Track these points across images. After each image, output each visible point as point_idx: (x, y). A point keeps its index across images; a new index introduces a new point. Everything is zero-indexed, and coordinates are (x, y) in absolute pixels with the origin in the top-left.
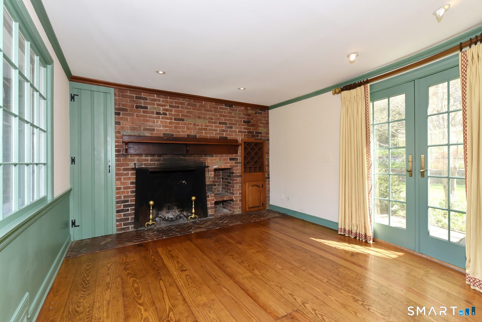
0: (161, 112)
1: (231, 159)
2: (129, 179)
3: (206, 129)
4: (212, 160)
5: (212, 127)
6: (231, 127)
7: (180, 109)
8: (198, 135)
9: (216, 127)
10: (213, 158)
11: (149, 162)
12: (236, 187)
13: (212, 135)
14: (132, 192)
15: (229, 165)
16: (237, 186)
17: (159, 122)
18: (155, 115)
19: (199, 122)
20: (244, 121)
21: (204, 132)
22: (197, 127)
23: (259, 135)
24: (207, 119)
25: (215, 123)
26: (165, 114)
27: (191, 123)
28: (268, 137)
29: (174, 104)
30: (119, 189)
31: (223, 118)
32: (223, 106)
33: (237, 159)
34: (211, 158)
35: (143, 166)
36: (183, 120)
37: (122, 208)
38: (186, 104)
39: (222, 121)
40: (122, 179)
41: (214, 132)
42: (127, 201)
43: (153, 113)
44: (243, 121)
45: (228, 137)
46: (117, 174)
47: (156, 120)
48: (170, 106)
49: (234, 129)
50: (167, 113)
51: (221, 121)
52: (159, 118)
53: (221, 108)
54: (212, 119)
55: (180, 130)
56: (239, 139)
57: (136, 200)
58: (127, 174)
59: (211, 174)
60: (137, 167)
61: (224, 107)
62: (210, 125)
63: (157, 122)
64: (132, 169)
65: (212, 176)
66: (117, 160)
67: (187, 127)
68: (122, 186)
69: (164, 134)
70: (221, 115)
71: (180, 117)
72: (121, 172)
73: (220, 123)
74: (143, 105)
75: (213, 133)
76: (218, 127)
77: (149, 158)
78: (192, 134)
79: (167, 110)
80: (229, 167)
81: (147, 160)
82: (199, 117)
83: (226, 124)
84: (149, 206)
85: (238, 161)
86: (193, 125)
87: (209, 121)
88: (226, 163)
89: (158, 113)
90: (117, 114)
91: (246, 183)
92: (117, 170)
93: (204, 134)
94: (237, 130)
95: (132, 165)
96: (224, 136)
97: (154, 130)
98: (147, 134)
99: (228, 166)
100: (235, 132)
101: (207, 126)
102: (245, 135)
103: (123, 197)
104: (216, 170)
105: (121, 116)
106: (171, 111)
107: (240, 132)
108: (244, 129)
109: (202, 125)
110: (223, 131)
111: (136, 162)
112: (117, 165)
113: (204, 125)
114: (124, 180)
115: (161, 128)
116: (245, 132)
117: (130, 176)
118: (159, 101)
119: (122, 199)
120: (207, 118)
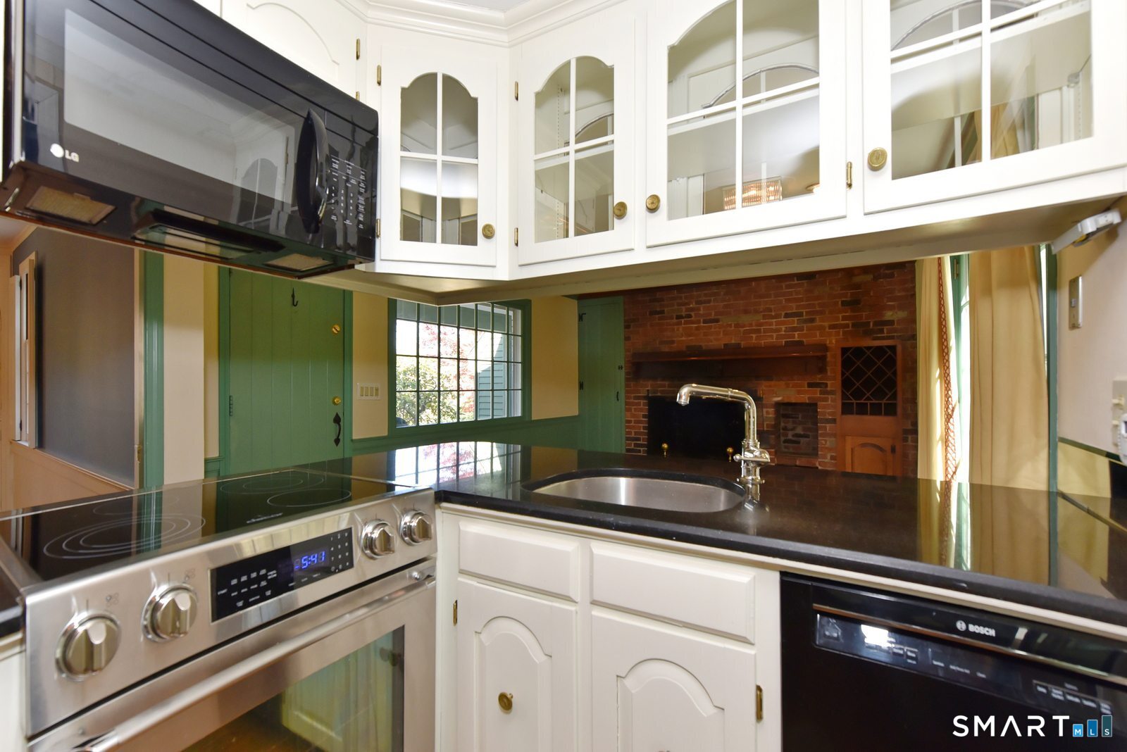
0: (684, 314)
1: (810, 385)
2: (641, 410)
3: (758, 331)
4: (770, 386)
5: (771, 324)
6: (812, 320)
7: (712, 304)
8: (742, 343)
9: (777, 324)
10: (773, 383)
11: (666, 389)
12: (823, 442)
13: (769, 340)
14: (644, 428)
15: (807, 396)
16: (826, 442)
17: (681, 329)
18: (675, 321)
19: (746, 319)
20: (843, 303)
21: (754, 336)
22: (742, 329)
23: (885, 329)
24: (761, 312)
25: (777, 316)
26: (690, 316)
27: (731, 324)
28: (914, 330)
29: (704, 299)
30: (629, 422)
31: (794, 305)
32: (794, 281)
33: (827, 384)
34: (767, 383)
35: (659, 394)
36: (717, 321)
37: (632, 447)
38: (722, 293)
39: (790, 312)
40: (633, 410)
41: (775, 335)
42: (639, 439)
43: (671, 318)
44: (840, 303)
45: (804, 340)
46: (627, 404)
47: (676, 327)
48: (697, 303)
49: (818, 323)
50: (693, 314)
51: (788, 312)
52: (681, 324)
53: (788, 287)
54: (770, 310)
55: (712, 338)
56: (831, 342)
57: (649, 440)
58: (639, 404)
59: (767, 413)
60: (650, 395)
61: (796, 282)
62: (766, 322)
63: (678, 330)
64: (645, 398)
65: (771, 416)
66: (627, 386)
67: (724, 331)
68: (633, 419)
69: (687, 347)
70: (788, 301)
71: (713, 317)
72: (632, 400)
73: (787, 315)
74: (658, 309)
75: (772, 336)
76: (783, 323)
77: (667, 383)
78: (733, 342)
79: (692, 310)
80: (807, 401)
81: (664, 386)
82: (746, 312)
83: (799, 315)
84: (662, 450)
85: (829, 389)
86: (735, 327)
87: (764, 316)
88: (799, 392)
89: (679, 317)
90: (627, 327)
91: (847, 437)
92: (627, 397)
93: (754, 339)
94: (826, 324)
95: (643, 394)
96: (796, 339)
97: (673, 342)
98: (665, 349)
99: (804, 398)
100: (821, 328)
101: (761, 325)
102: (844, 333)
103: (633, 433)
104: (778, 405)
105: (631, 329)
106: (699, 309)
107: (832, 327)
108: (844, 318)
109: (751, 325)
110: (794, 329)
111: (649, 388)
112: (627, 392)
113: (754, 324)
114: (635, 411)
115: (684, 338)
116: (847, 326)
117: (642, 406)
118: (681, 298)
119: (633, 435)
120: (761, 310)
